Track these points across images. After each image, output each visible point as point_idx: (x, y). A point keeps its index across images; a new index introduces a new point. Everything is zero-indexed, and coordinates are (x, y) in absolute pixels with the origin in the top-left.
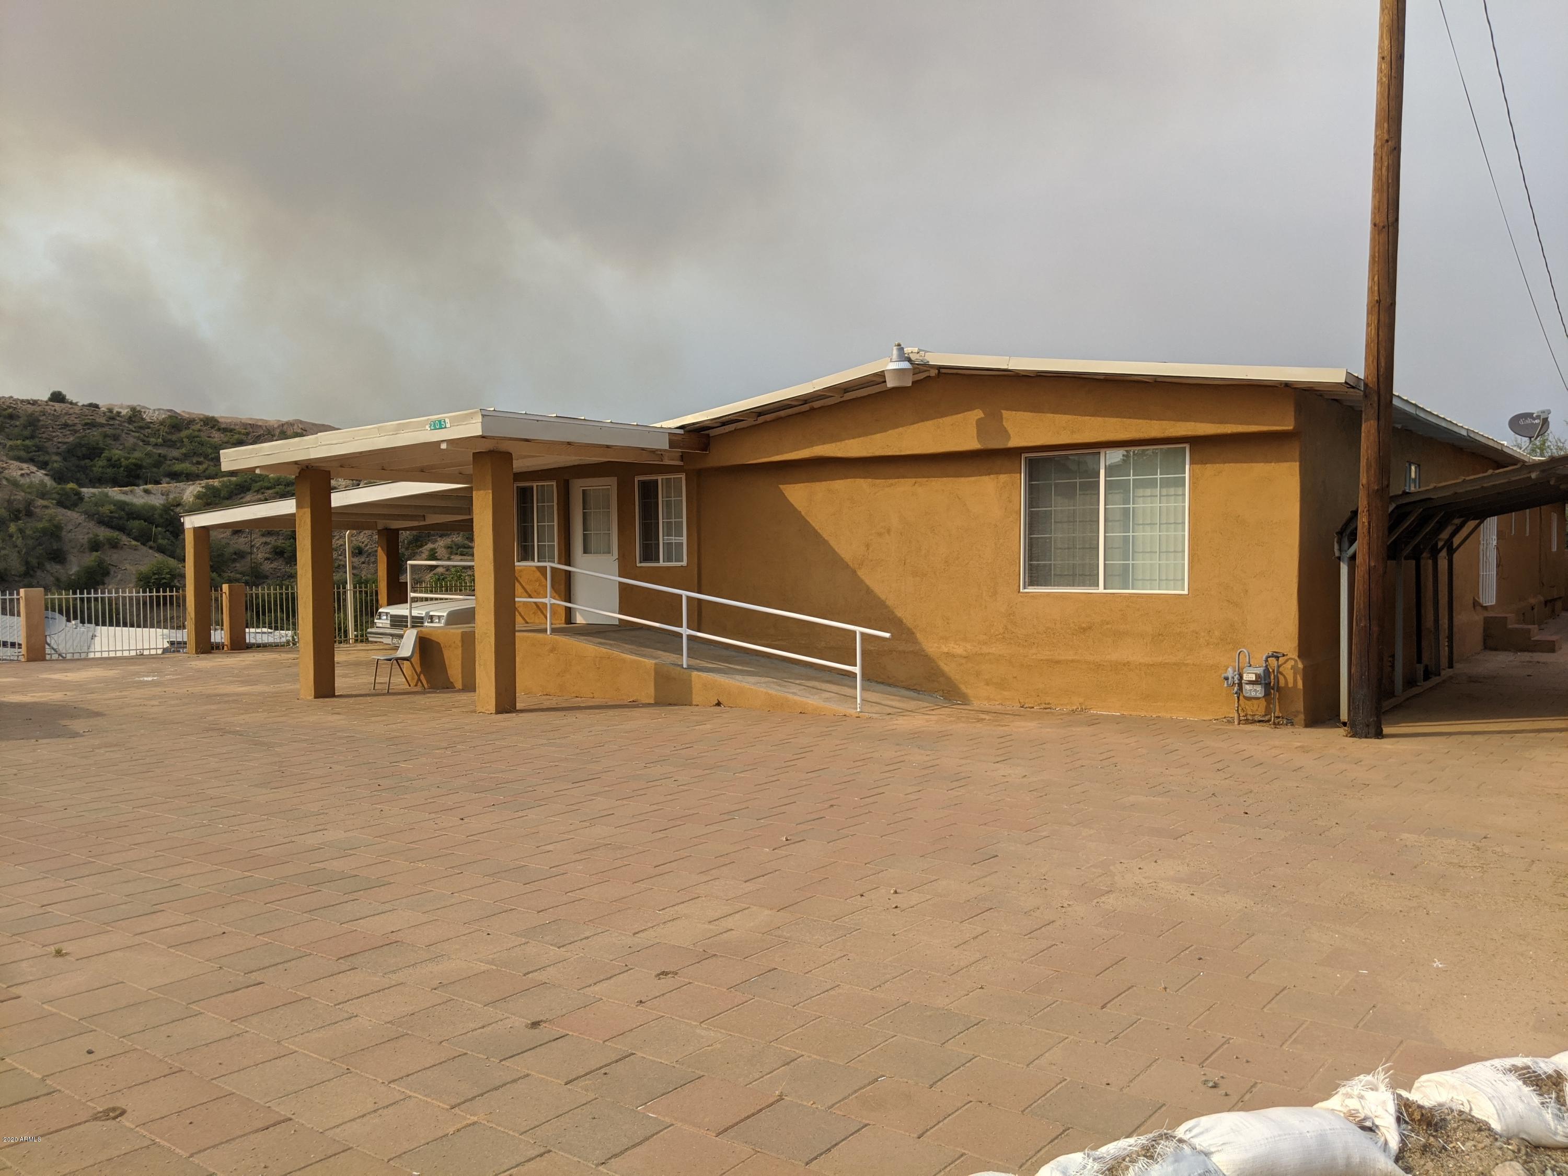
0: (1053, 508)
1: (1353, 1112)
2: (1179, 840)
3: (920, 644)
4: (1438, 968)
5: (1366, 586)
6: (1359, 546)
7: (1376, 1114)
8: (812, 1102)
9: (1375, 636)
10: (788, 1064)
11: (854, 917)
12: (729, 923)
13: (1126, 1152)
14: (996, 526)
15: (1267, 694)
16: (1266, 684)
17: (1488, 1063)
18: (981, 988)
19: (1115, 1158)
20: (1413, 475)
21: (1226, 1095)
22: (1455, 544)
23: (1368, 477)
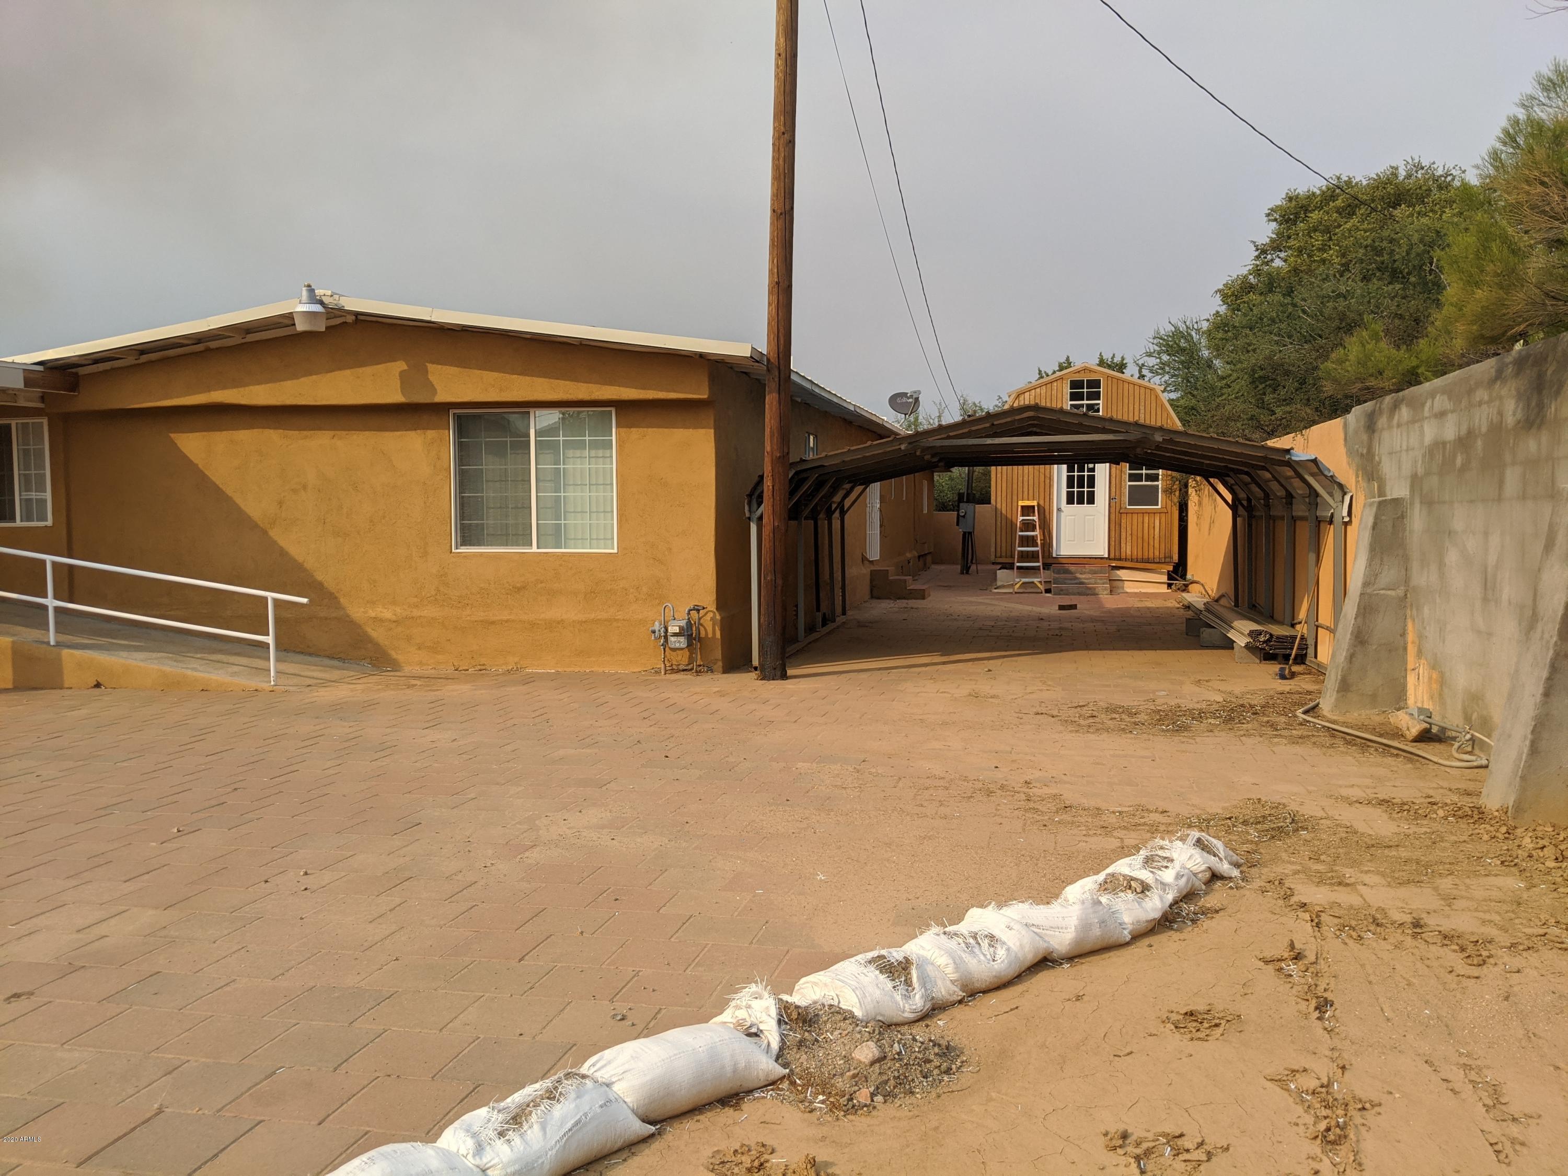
0: (484, 467)
1: (741, 1022)
2: (604, 788)
3: (344, 609)
4: (821, 881)
5: (772, 544)
6: (765, 509)
7: (761, 1020)
8: (197, 1109)
9: (780, 588)
10: (170, 1073)
11: (256, 906)
12: (102, 929)
13: (530, 1098)
14: (425, 484)
15: (690, 645)
16: (688, 635)
17: (852, 960)
18: (397, 959)
19: (520, 1106)
20: (812, 445)
21: (633, 1025)
22: (846, 506)
23: (771, 446)
